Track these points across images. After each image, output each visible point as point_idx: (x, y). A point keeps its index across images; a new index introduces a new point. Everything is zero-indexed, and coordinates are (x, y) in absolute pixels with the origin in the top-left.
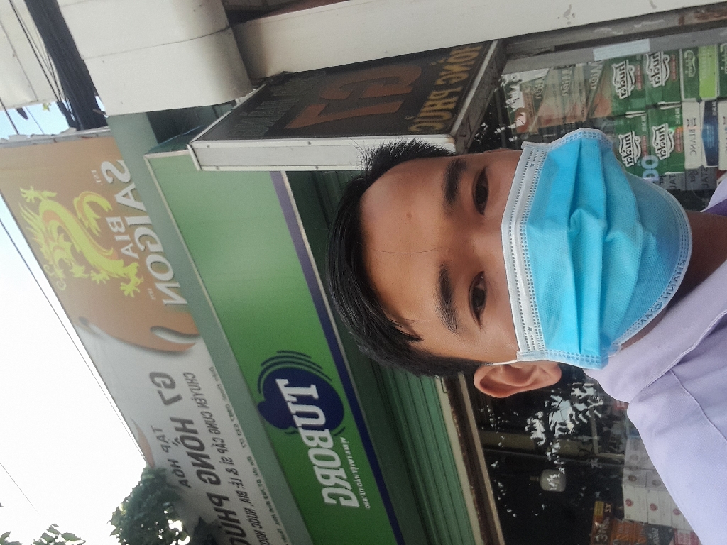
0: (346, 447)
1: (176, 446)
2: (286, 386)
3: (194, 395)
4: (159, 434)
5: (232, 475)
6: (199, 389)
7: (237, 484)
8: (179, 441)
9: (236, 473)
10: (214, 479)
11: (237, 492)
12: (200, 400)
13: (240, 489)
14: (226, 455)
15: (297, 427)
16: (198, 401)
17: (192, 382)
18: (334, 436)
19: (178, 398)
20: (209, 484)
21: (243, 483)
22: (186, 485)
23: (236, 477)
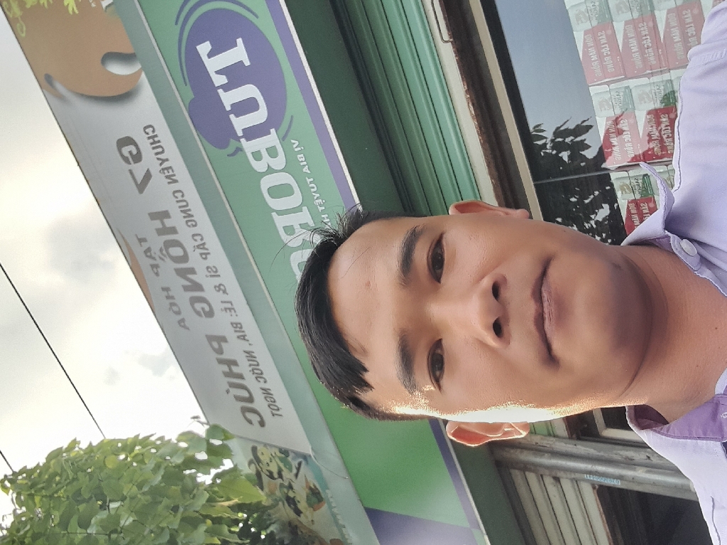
0: (301, 157)
1: (162, 262)
2: (210, 55)
3: (161, 164)
4: (145, 245)
5: (221, 296)
6: (163, 152)
7: (230, 309)
8: (164, 252)
9: (225, 292)
10: (207, 309)
11: (232, 324)
12: (167, 169)
13: (235, 320)
14: (210, 262)
15: (238, 139)
16: (167, 174)
17: (154, 141)
18: (283, 139)
19: (148, 176)
20: (204, 319)
21: (235, 306)
22: (185, 327)
23: (225, 298)
